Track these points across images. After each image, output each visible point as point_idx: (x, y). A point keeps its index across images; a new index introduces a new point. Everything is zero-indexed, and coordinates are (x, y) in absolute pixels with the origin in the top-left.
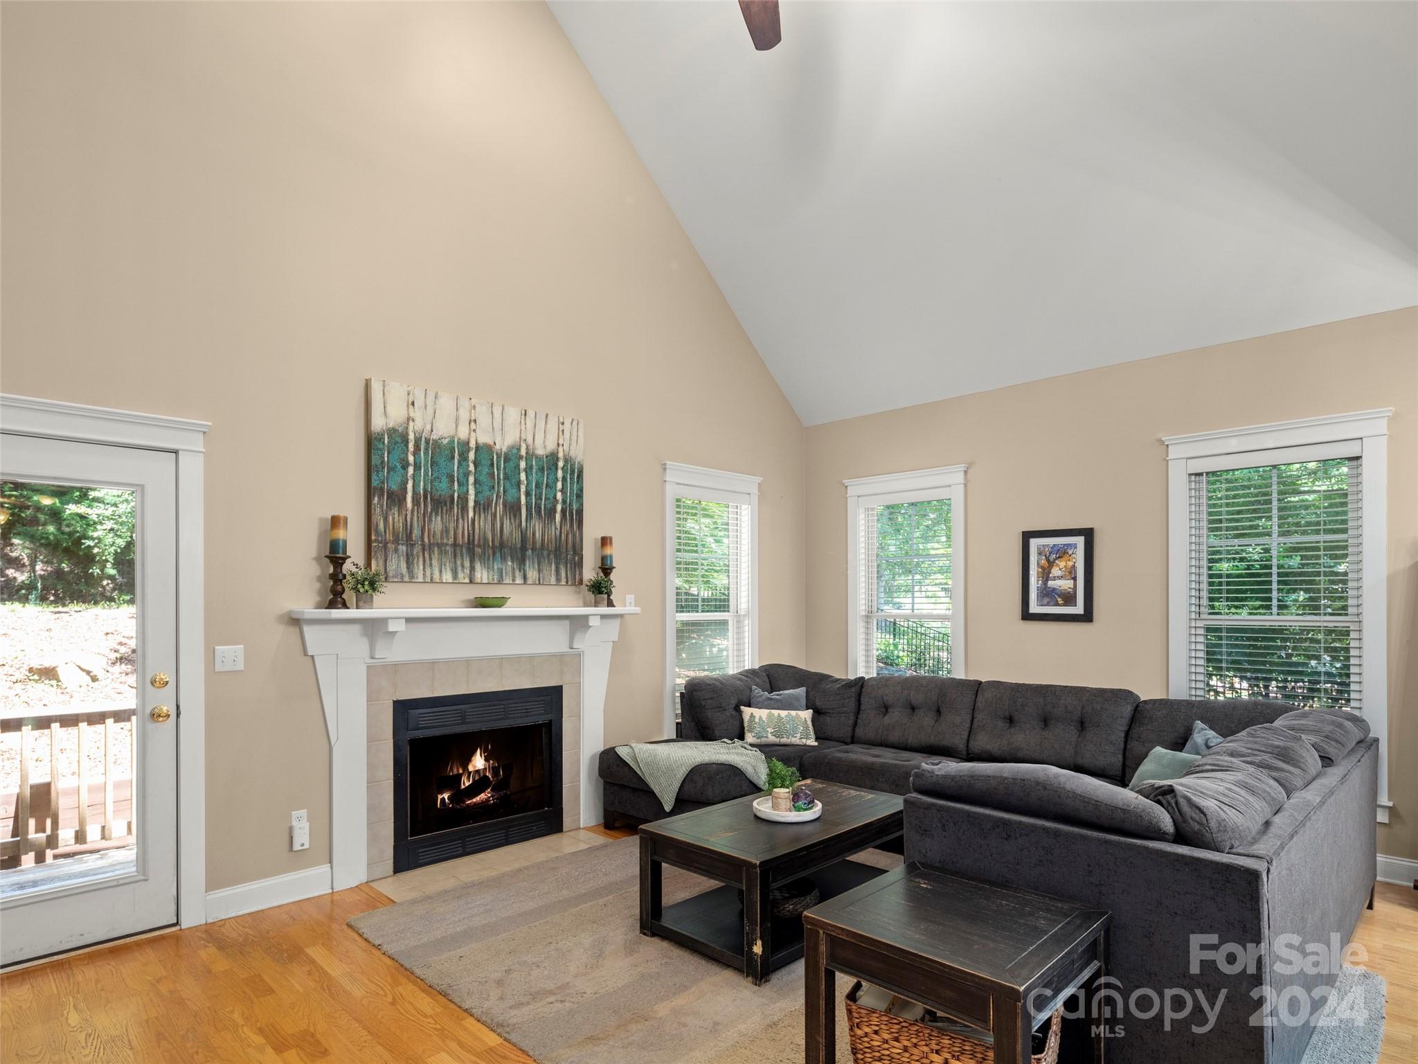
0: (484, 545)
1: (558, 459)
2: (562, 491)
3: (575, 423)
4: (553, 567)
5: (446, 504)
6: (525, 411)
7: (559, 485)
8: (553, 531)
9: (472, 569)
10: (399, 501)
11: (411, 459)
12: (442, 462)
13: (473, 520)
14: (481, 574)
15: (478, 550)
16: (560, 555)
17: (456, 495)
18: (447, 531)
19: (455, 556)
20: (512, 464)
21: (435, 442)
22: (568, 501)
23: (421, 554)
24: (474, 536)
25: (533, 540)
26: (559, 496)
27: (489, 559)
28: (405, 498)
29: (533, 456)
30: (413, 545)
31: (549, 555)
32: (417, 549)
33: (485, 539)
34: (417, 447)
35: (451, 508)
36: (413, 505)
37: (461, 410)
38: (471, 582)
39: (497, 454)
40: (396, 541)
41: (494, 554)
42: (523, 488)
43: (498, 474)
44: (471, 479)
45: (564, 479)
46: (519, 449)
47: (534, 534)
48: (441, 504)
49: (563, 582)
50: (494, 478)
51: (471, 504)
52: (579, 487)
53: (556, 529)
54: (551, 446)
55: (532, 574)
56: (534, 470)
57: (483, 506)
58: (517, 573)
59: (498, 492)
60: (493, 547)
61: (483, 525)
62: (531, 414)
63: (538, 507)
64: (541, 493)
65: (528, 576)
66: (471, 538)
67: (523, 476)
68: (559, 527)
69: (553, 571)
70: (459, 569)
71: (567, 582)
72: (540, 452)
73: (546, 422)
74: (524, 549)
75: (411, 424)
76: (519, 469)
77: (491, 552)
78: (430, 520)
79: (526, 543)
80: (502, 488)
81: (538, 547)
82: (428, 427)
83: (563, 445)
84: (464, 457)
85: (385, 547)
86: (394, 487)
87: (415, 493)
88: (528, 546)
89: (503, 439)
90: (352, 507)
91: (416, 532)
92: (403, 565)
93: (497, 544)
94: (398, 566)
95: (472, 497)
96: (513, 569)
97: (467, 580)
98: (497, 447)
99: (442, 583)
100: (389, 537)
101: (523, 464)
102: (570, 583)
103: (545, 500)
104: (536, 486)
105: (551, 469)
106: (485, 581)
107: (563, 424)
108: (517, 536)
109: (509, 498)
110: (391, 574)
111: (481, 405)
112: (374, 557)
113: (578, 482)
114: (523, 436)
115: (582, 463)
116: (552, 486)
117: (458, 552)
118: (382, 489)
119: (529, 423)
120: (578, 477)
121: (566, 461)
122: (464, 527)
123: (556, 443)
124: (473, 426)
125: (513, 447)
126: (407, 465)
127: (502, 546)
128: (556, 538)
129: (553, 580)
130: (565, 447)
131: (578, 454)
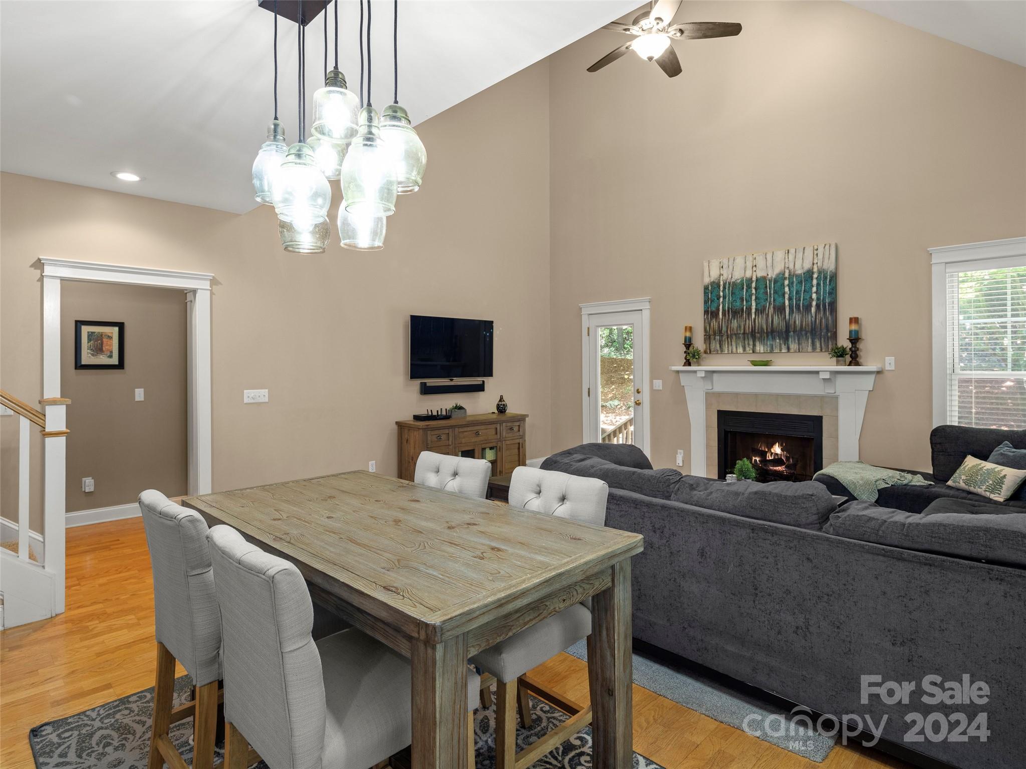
0: (761, 331)
1: (813, 273)
2: (816, 293)
3: (827, 247)
4: (810, 341)
5: (739, 314)
6: (788, 250)
7: (814, 289)
8: (809, 319)
9: (754, 345)
10: (716, 315)
11: (721, 294)
12: (737, 292)
13: (755, 319)
14: (760, 348)
15: (758, 335)
16: (815, 334)
17: (745, 307)
18: (740, 327)
19: (744, 340)
20: (779, 284)
21: (734, 282)
22: (822, 298)
23: (726, 340)
24: (755, 326)
25: (794, 325)
26: (814, 296)
27: (764, 340)
28: (718, 314)
29: (793, 276)
30: (722, 336)
31: (806, 334)
32: (725, 337)
33: (762, 329)
34: (724, 288)
35: (742, 315)
36: (723, 316)
37: (747, 263)
38: (754, 352)
39: (769, 280)
40: (715, 334)
41: (767, 336)
42: (787, 296)
43: (770, 292)
44: (754, 297)
45: (818, 285)
46: (784, 274)
47: (795, 322)
48: (736, 313)
49: (818, 349)
50: (767, 294)
51: (753, 310)
52: (830, 287)
53: (812, 317)
54: (807, 266)
55: (794, 346)
56: (795, 284)
57: (760, 311)
58: (783, 346)
59: (770, 301)
60: (767, 333)
61: (761, 321)
62: (792, 251)
63: (798, 306)
64: (800, 297)
65: (791, 347)
66: (753, 329)
67: (787, 289)
68: (814, 317)
69: (810, 344)
70: (747, 345)
71: (821, 350)
72: (799, 272)
73: (804, 253)
74: (787, 331)
75: (721, 277)
76: (784, 286)
77: (765, 335)
78: (731, 322)
79: (789, 328)
80: (772, 299)
81: (798, 329)
82: (730, 276)
83: (817, 263)
84: (749, 287)
85: (710, 337)
86: (714, 309)
87: (724, 310)
88: (790, 330)
89: (773, 271)
90: (698, 321)
91: (724, 329)
92: (718, 346)
93: (769, 330)
94: (716, 346)
95: (754, 307)
96: (780, 344)
97: (751, 352)
98: (769, 276)
99: (737, 353)
100: (711, 333)
101: (786, 282)
102: (823, 350)
103: (803, 300)
104: (796, 293)
105: (807, 280)
106: (762, 351)
107: (817, 249)
108: (783, 325)
109: (777, 304)
110: (712, 350)
111: (759, 256)
112: (705, 342)
113: (830, 284)
114: (787, 266)
115: (834, 271)
116: (808, 291)
117: (746, 337)
118: (708, 311)
119: (791, 257)
120: (830, 281)
121: (820, 272)
122: (749, 324)
123: (812, 263)
124: (754, 269)
125: (780, 274)
126: (720, 297)
127: (773, 331)
128: (812, 323)
129: (810, 349)
130: (819, 264)
131: (830, 266)
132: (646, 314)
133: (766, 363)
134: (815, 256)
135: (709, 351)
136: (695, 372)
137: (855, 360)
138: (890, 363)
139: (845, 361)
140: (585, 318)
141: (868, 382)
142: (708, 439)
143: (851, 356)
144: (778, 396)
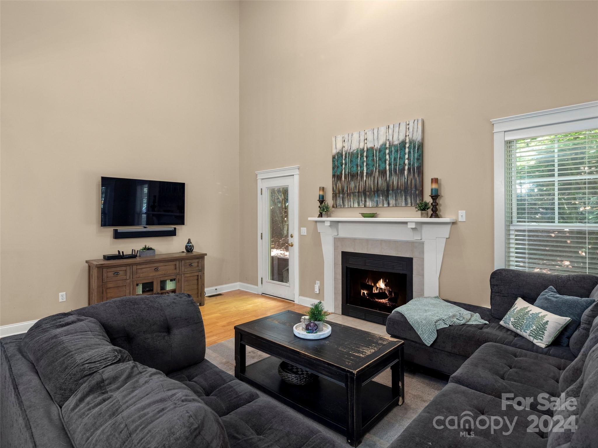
0: (370, 190)
1: (406, 143)
2: (408, 159)
3: (416, 122)
4: (403, 198)
5: (355, 177)
6: (389, 126)
7: (407, 156)
8: (403, 180)
9: (365, 201)
10: (340, 178)
11: (344, 162)
12: (354, 160)
13: (366, 181)
14: (369, 203)
15: (368, 193)
16: (407, 191)
17: (359, 172)
18: (356, 187)
19: (359, 197)
20: (382, 153)
21: (352, 152)
22: (412, 163)
23: (347, 197)
24: (366, 187)
25: (393, 185)
26: (407, 162)
27: (372, 197)
28: (342, 177)
29: (392, 146)
30: (344, 194)
31: (401, 192)
32: (346, 195)
33: (371, 188)
34: (346, 157)
35: (357, 177)
36: (344, 179)
37: (361, 137)
38: (365, 207)
39: (376, 150)
40: (339, 193)
41: (374, 194)
42: (387, 162)
43: (376, 159)
44: (365, 164)
45: (409, 152)
46: (385, 145)
47: (393, 183)
48: (353, 176)
49: (409, 205)
50: (374, 161)
51: (365, 174)
52: (418, 154)
53: (405, 178)
54: (402, 138)
55: (392, 202)
56: (393, 152)
57: (369, 174)
58: (385, 202)
59: (376, 166)
60: (374, 191)
61: (370, 182)
62: (391, 126)
63: (395, 170)
64: (397, 163)
65: (390, 203)
66: (365, 188)
67: (387, 157)
68: (406, 178)
69: (403, 200)
70: (360, 202)
71: (411, 205)
72: (396, 142)
73: (399, 127)
74: (388, 190)
75: (344, 148)
76: (386, 154)
77: (373, 193)
78: (350, 184)
79: (389, 187)
80: (378, 165)
81: (395, 188)
82: (349, 148)
83: (409, 135)
84: (362, 156)
85: (336, 195)
86: (339, 174)
87: (345, 174)
88: (390, 189)
89: (378, 143)
90: (328, 183)
91: (345, 189)
92: (341, 202)
93: (376, 189)
94: (340, 202)
95: (365, 171)
96: (383, 200)
97: (363, 206)
98: (376, 147)
99: (354, 207)
100: (337, 192)
101: (387, 151)
102: (413, 205)
103: (399, 165)
104: (394, 160)
105: (402, 150)
106: (371, 206)
107: (409, 124)
108: (385, 185)
109: (381, 168)
110: (338, 205)
111: (369, 131)
112: (333, 199)
113: (418, 152)
114: (388, 138)
115: (420, 141)
116: (402, 158)
117: (360, 195)
118: (335, 175)
119: (391, 131)
120: (418, 149)
121: (410, 143)
122: (362, 184)
123: (405, 136)
124: (366, 141)
125: (383, 145)
126: (343, 164)
127: (378, 190)
128: (405, 183)
129: (403, 204)
130: (410, 136)
131: (417, 137)
132: (296, 178)
133: (373, 216)
134: (407, 130)
135: (335, 206)
136: (324, 222)
137: (435, 213)
138: (462, 216)
139: (428, 214)
140: (259, 181)
141: (446, 231)
142: (335, 274)
143: (432, 210)
144: (382, 241)
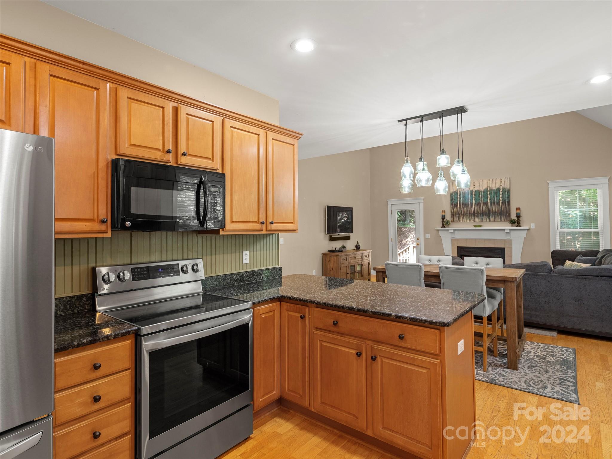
1: (500, 189)
2: (502, 197)
3: (506, 179)
4: (499, 217)
5: (467, 205)
6: (489, 179)
7: (501, 196)
8: (499, 208)
9: (474, 219)
10: (456, 206)
11: (459, 197)
12: (466, 196)
13: (474, 208)
14: (477, 220)
15: (476, 214)
16: (502, 214)
17: (470, 203)
18: (468, 211)
19: (470, 216)
20: (485, 193)
21: (464, 192)
22: (504, 199)
23: (461, 216)
26: (501, 199)
27: (479, 216)
28: (458, 205)
29: (492, 190)
30: (459, 215)
31: (497, 214)
33: (478, 212)
34: (460, 194)
35: (469, 206)
37: (471, 184)
38: (474, 221)
39: (481, 192)
40: (456, 214)
41: (480, 215)
42: (489, 198)
43: (481, 196)
44: (474, 199)
45: (502, 194)
46: (487, 189)
47: (493, 209)
49: (503, 220)
51: (474, 204)
52: (508, 195)
53: (500, 207)
54: (498, 186)
55: (492, 219)
56: (492, 194)
57: (477, 204)
58: (487, 219)
59: (481, 200)
60: (480, 213)
61: (477, 209)
62: (491, 180)
63: (494, 202)
64: (495, 199)
66: (474, 212)
67: (489, 196)
68: (501, 207)
70: (471, 219)
71: (504, 221)
72: (494, 188)
73: (496, 181)
74: (489, 213)
75: (459, 190)
76: (487, 194)
77: (479, 214)
78: (463, 209)
80: (482, 200)
81: (494, 212)
82: (463, 190)
84: (471, 194)
85: (453, 215)
86: (455, 203)
87: (460, 204)
88: (491, 212)
89: (482, 188)
90: (448, 208)
91: (460, 212)
92: (457, 219)
93: (481, 212)
94: (456, 219)
96: (486, 219)
97: (473, 221)
98: (481, 190)
99: (467, 222)
100: (454, 213)
101: (489, 193)
102: (505, 221)
104: (493, 197)
105: (498, 192)
107: (502, 180)
108: (487, 210)
109: (485, 201)
110: (455, 221)
111: (476, 181)
112: (451, 217)
113: (507, 194)
114: (489, 186)
115: (509, 189)
116: (498, 197)
117: (471, 215)
118: (452, 204)
119: (490, 182)
120: (508, 193)
121: (503, 189)
122: (472, 210)
123: (499, 185)
124: (474, 186)
125: (485, 189)
126: (458, 198)
127: (483, 213)
128: (500, 210)
129: (499, 220)
130: (503, 186)
131: (507, 186)
132: (422, 205)
133: (480, 226)
134: (501, 182)
135: (453, 221)
136: (448, 230)
137: (519, 225)
138: (533, 226)
139: (515, 225)
140: (389, 206)
141: (524, 234)
143: (517, 223)
144: (485, 240)
